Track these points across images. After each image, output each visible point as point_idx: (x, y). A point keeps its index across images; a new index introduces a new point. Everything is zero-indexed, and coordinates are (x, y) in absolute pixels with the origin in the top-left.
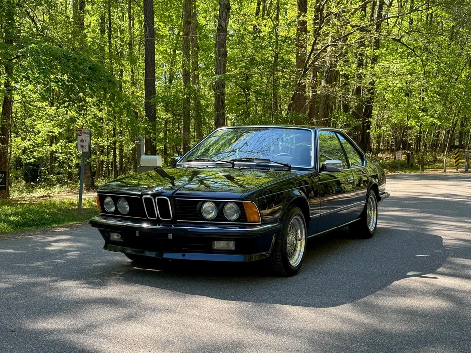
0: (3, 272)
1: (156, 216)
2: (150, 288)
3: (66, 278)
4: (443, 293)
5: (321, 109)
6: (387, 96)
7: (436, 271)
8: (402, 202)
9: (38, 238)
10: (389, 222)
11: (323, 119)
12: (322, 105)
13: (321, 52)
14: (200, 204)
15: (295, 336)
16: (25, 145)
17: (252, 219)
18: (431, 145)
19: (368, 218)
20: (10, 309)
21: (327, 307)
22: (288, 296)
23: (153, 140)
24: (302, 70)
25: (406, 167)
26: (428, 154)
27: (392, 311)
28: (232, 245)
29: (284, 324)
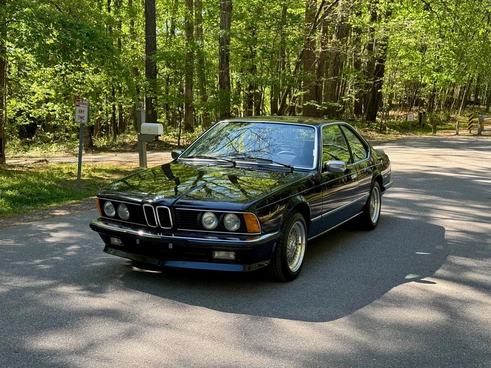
0: (3, 273)
1: (157, 224)
2: (150, 296)
3: (67, 282)
4: (440, 303)
5: (331, 65)
6: (400, 53)
7: (435, 274)
8: (410, 180)
9: (37, 225)
10: (393, 208)
11: (332, 78)
12: (332, 61)
13: (333, 5)
14: (200, 215)
15: (290, 358)
16: (20, 107)
17: (252, 230)
18: (445, 102)
19: (371, 210)
20: (12, 322)
21: (324, 321)
22: (286, 307)
23: (155, 105)
24: (312, 24)
25: (418, 127)
26: (442, 112)
27: (387, 327)
28: (232, 256)
29: (281, 343)
